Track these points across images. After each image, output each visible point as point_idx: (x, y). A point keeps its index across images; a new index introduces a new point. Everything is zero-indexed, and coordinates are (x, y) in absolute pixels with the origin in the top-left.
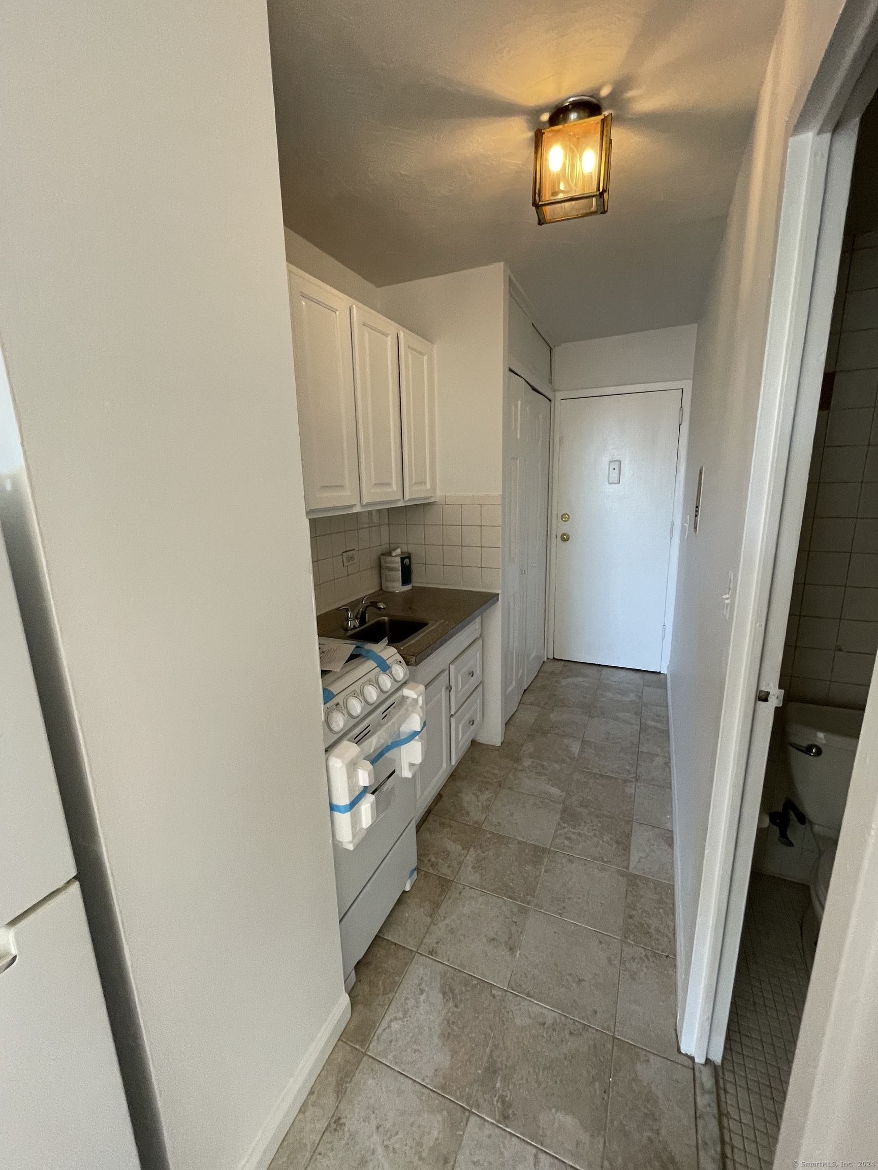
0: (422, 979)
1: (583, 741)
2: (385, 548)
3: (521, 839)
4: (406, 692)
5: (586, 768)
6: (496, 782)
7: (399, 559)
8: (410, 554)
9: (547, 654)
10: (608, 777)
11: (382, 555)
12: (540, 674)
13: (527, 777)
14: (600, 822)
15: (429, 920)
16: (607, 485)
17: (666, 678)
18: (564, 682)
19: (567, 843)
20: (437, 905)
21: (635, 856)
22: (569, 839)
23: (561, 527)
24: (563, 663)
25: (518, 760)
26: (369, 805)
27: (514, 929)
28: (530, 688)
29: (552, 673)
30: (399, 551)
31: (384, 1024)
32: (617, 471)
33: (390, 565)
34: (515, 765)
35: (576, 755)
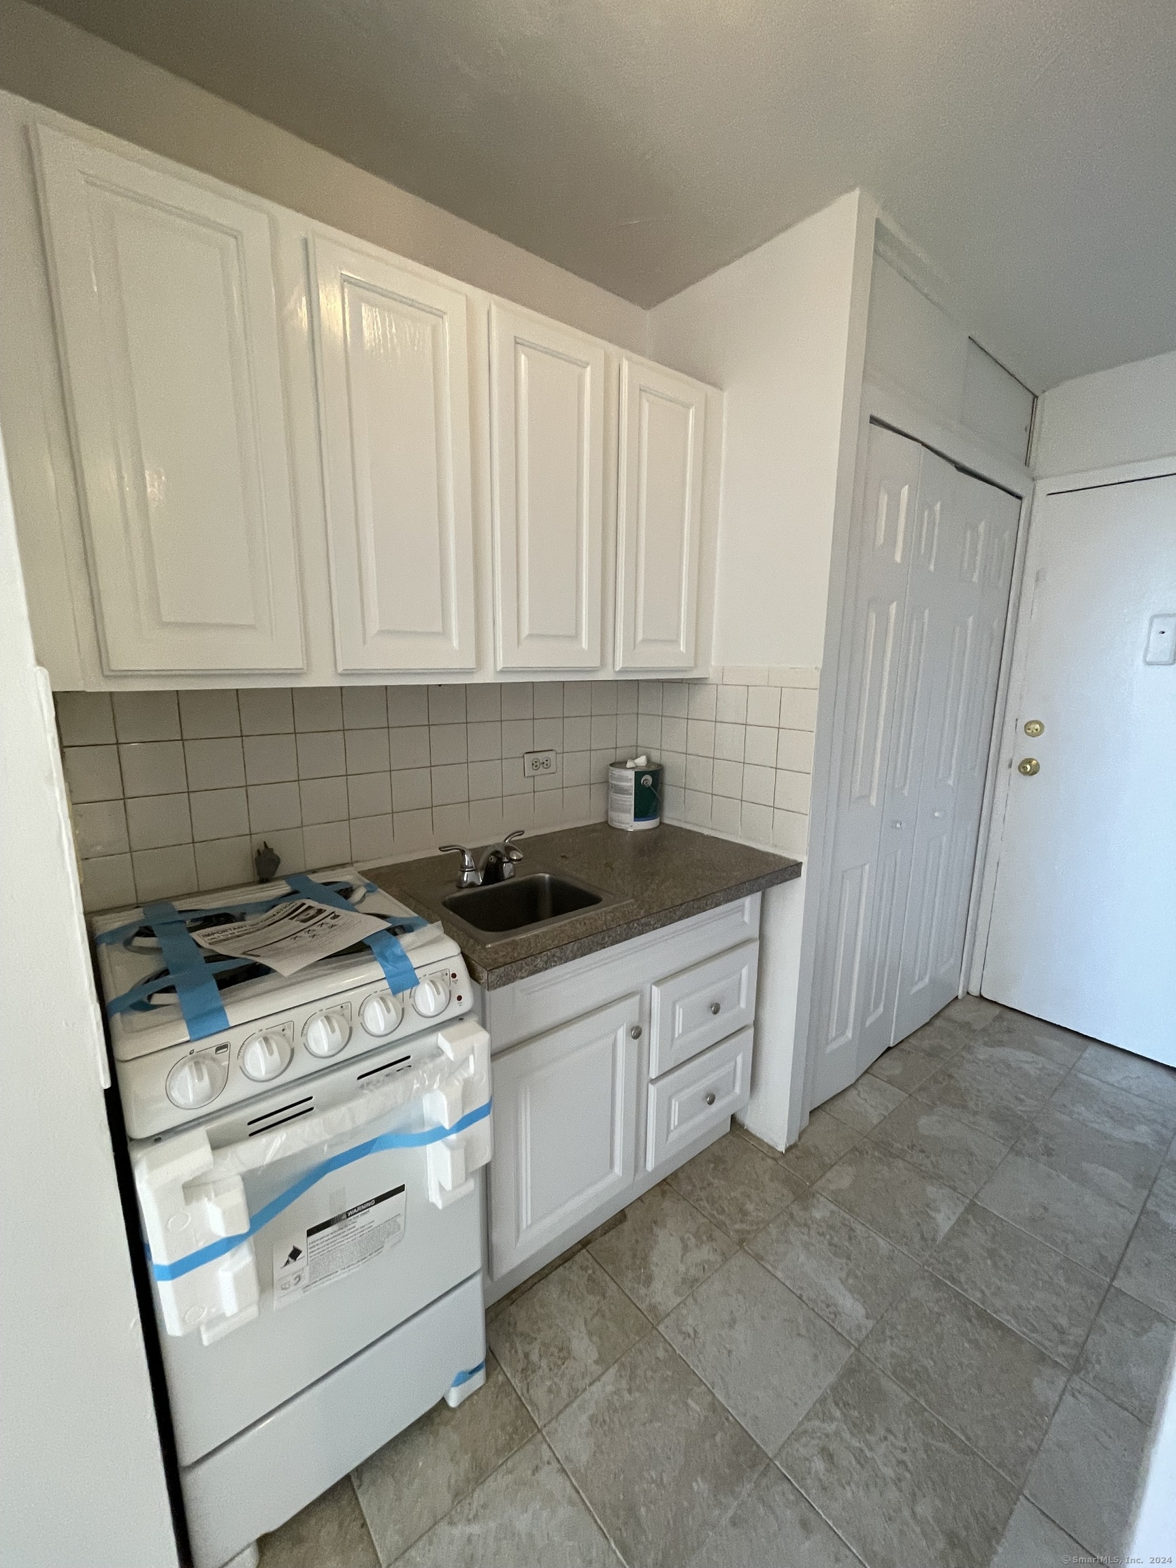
1: (972, 1208)
2: (620, 754)
3: (720, 1397)
4: (440, 1039)
5: (954, 1280)
6: (737, 1231)
7: (631, 775)
8: (658, 768)
9: (969, 983)
10: (1000, 1326)
12: (938, 1023)
13: (806, 1246)
14: (927, 1447)
15: (446, 1504)
16: (1143, 668)
19: (819, 1465)
22: (829, 1456)
25: (803, 1194)
28: (901, 1046)
29: (966, 1026)
30: (641, 761)
32: (1168, 636)
33: (618, 783)
34: (795, 1208)
35: (941, 1236)
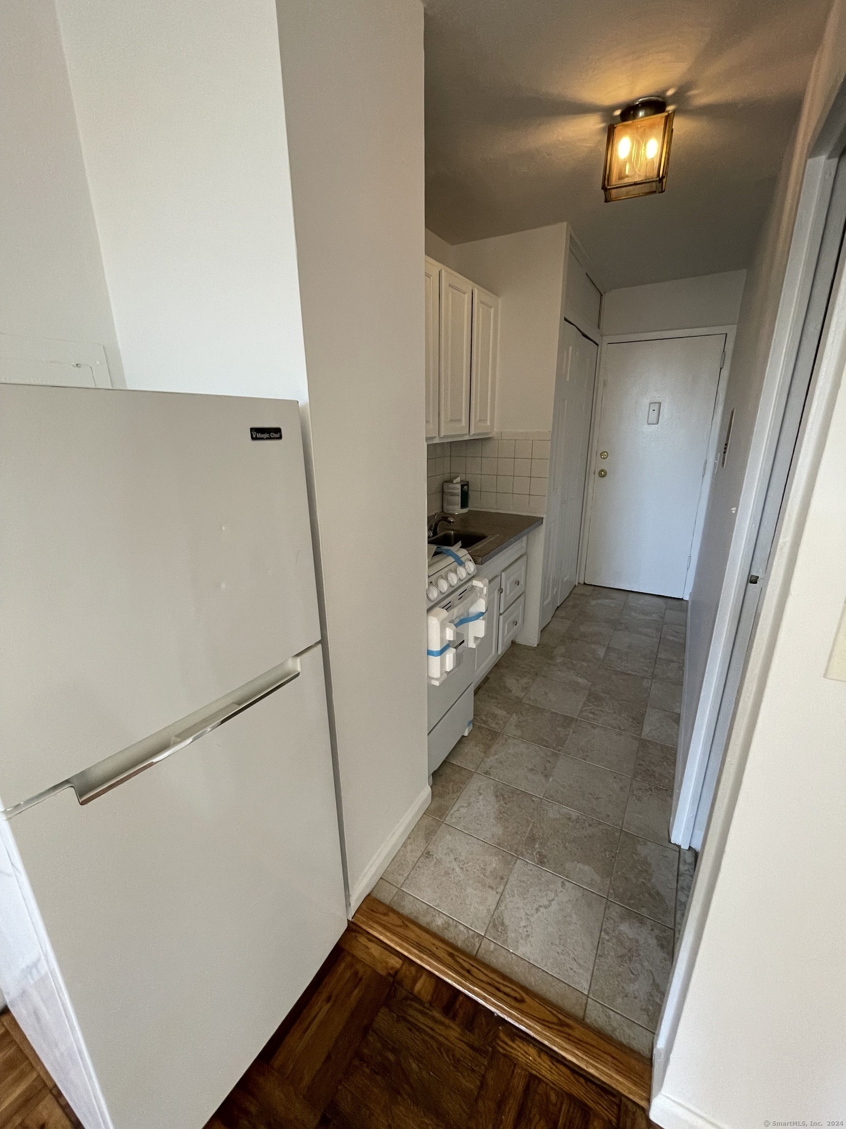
0: (480, 787)
1: (608, 648)
2: (447, 477)
3: (553, 711)
4: (475, 583)
5: (610, 667)
6: (533, 672)
7: (459, 486)
8: (468, 482)
9: (578, 579)
10: (629, 674)
11: (445, 482)
12: (572, 596)
13: (559, 670)
14: (620, 704)
15: (482, 755)
16: (646, 426)
17: (687, 604)
18: (594, 602)
19: (591, 716)
20: (489, 747)
21: (646, 729)
22: (593, 713)
23: (598, 464)
24: (593, 588)
25: (552, 658)
26: (452, 655)
27: (548, 765)
28: (563, 606)
29: (583, 595)
30: (458, 479)
31: (455, 808)
32: (656, 412)
33: (452, 491)
34: (550, 661)
35: (602, 657)
